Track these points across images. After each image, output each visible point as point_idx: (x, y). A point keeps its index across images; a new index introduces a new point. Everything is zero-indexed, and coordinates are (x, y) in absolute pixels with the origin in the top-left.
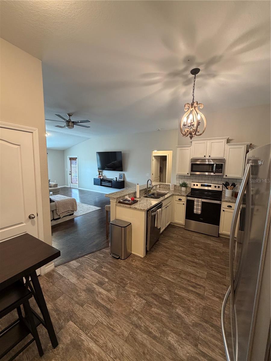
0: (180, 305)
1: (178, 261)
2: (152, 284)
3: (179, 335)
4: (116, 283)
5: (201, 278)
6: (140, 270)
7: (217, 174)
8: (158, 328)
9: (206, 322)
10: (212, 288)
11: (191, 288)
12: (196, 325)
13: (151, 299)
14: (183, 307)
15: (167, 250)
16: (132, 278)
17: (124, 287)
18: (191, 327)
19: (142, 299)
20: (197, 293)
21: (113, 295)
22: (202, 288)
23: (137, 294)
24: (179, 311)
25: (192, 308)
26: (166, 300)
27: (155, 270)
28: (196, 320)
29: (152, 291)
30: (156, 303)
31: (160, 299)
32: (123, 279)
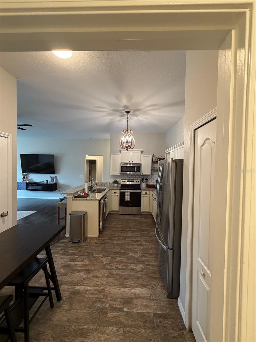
0: (131, 252)
1: (121, 233)
2: (111, 249)
3: (135, 263)
4: (85, 256)
5: (138, 237)
6: (99, 244)
7: (137, 173)
8: (123, 265)
9: (146, 254)
10: (145, 240)
11: (134, 243)
12: (141, 257)
13: (114, 255)
14: (133, 252)
15: (113, 228)
16: (96, 250)
17: (92, 256)
18: (139, 258)
19: (108, 257)
20: (138, 244)
21: (87, 262)
22: (140, 241)
23: (103, 256)
24: (131, 254)
25: (137, 251)
26: (122, 253)
27: (109, 241)
28: (141, 255)
29: (112, 251)
30: (117, 256)
31: (119, 253)
32: (89, 252)
